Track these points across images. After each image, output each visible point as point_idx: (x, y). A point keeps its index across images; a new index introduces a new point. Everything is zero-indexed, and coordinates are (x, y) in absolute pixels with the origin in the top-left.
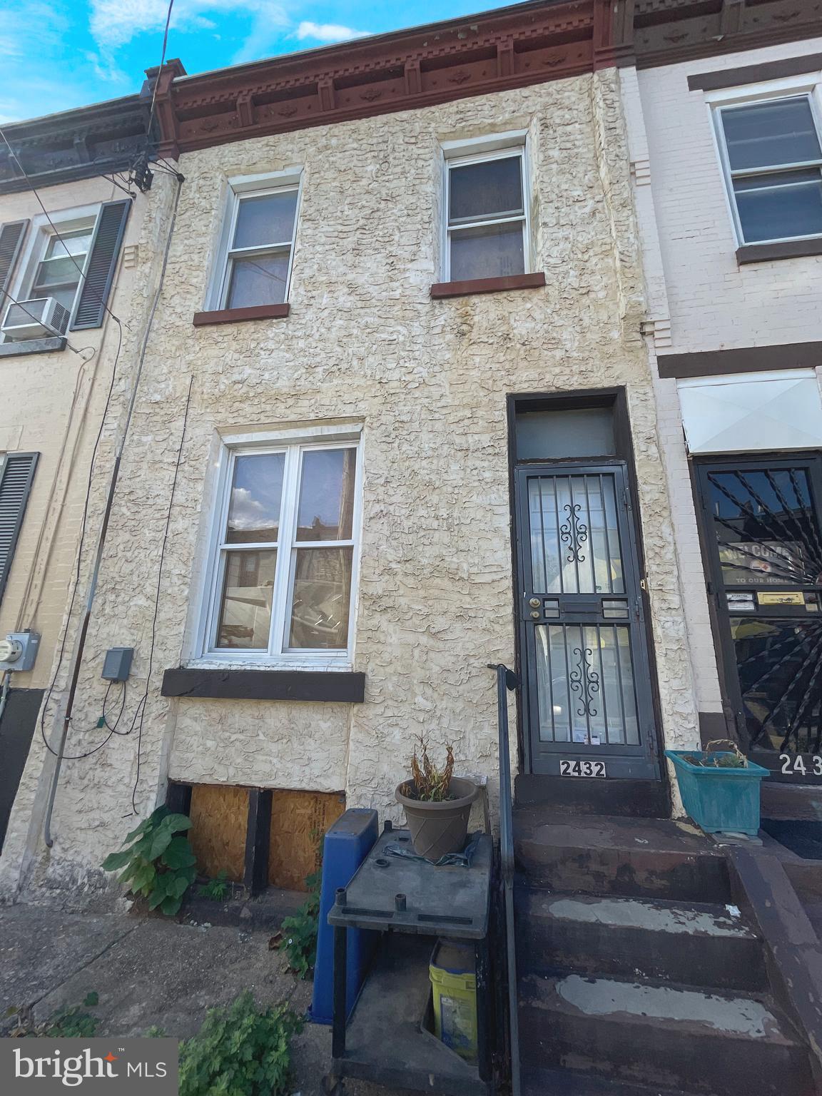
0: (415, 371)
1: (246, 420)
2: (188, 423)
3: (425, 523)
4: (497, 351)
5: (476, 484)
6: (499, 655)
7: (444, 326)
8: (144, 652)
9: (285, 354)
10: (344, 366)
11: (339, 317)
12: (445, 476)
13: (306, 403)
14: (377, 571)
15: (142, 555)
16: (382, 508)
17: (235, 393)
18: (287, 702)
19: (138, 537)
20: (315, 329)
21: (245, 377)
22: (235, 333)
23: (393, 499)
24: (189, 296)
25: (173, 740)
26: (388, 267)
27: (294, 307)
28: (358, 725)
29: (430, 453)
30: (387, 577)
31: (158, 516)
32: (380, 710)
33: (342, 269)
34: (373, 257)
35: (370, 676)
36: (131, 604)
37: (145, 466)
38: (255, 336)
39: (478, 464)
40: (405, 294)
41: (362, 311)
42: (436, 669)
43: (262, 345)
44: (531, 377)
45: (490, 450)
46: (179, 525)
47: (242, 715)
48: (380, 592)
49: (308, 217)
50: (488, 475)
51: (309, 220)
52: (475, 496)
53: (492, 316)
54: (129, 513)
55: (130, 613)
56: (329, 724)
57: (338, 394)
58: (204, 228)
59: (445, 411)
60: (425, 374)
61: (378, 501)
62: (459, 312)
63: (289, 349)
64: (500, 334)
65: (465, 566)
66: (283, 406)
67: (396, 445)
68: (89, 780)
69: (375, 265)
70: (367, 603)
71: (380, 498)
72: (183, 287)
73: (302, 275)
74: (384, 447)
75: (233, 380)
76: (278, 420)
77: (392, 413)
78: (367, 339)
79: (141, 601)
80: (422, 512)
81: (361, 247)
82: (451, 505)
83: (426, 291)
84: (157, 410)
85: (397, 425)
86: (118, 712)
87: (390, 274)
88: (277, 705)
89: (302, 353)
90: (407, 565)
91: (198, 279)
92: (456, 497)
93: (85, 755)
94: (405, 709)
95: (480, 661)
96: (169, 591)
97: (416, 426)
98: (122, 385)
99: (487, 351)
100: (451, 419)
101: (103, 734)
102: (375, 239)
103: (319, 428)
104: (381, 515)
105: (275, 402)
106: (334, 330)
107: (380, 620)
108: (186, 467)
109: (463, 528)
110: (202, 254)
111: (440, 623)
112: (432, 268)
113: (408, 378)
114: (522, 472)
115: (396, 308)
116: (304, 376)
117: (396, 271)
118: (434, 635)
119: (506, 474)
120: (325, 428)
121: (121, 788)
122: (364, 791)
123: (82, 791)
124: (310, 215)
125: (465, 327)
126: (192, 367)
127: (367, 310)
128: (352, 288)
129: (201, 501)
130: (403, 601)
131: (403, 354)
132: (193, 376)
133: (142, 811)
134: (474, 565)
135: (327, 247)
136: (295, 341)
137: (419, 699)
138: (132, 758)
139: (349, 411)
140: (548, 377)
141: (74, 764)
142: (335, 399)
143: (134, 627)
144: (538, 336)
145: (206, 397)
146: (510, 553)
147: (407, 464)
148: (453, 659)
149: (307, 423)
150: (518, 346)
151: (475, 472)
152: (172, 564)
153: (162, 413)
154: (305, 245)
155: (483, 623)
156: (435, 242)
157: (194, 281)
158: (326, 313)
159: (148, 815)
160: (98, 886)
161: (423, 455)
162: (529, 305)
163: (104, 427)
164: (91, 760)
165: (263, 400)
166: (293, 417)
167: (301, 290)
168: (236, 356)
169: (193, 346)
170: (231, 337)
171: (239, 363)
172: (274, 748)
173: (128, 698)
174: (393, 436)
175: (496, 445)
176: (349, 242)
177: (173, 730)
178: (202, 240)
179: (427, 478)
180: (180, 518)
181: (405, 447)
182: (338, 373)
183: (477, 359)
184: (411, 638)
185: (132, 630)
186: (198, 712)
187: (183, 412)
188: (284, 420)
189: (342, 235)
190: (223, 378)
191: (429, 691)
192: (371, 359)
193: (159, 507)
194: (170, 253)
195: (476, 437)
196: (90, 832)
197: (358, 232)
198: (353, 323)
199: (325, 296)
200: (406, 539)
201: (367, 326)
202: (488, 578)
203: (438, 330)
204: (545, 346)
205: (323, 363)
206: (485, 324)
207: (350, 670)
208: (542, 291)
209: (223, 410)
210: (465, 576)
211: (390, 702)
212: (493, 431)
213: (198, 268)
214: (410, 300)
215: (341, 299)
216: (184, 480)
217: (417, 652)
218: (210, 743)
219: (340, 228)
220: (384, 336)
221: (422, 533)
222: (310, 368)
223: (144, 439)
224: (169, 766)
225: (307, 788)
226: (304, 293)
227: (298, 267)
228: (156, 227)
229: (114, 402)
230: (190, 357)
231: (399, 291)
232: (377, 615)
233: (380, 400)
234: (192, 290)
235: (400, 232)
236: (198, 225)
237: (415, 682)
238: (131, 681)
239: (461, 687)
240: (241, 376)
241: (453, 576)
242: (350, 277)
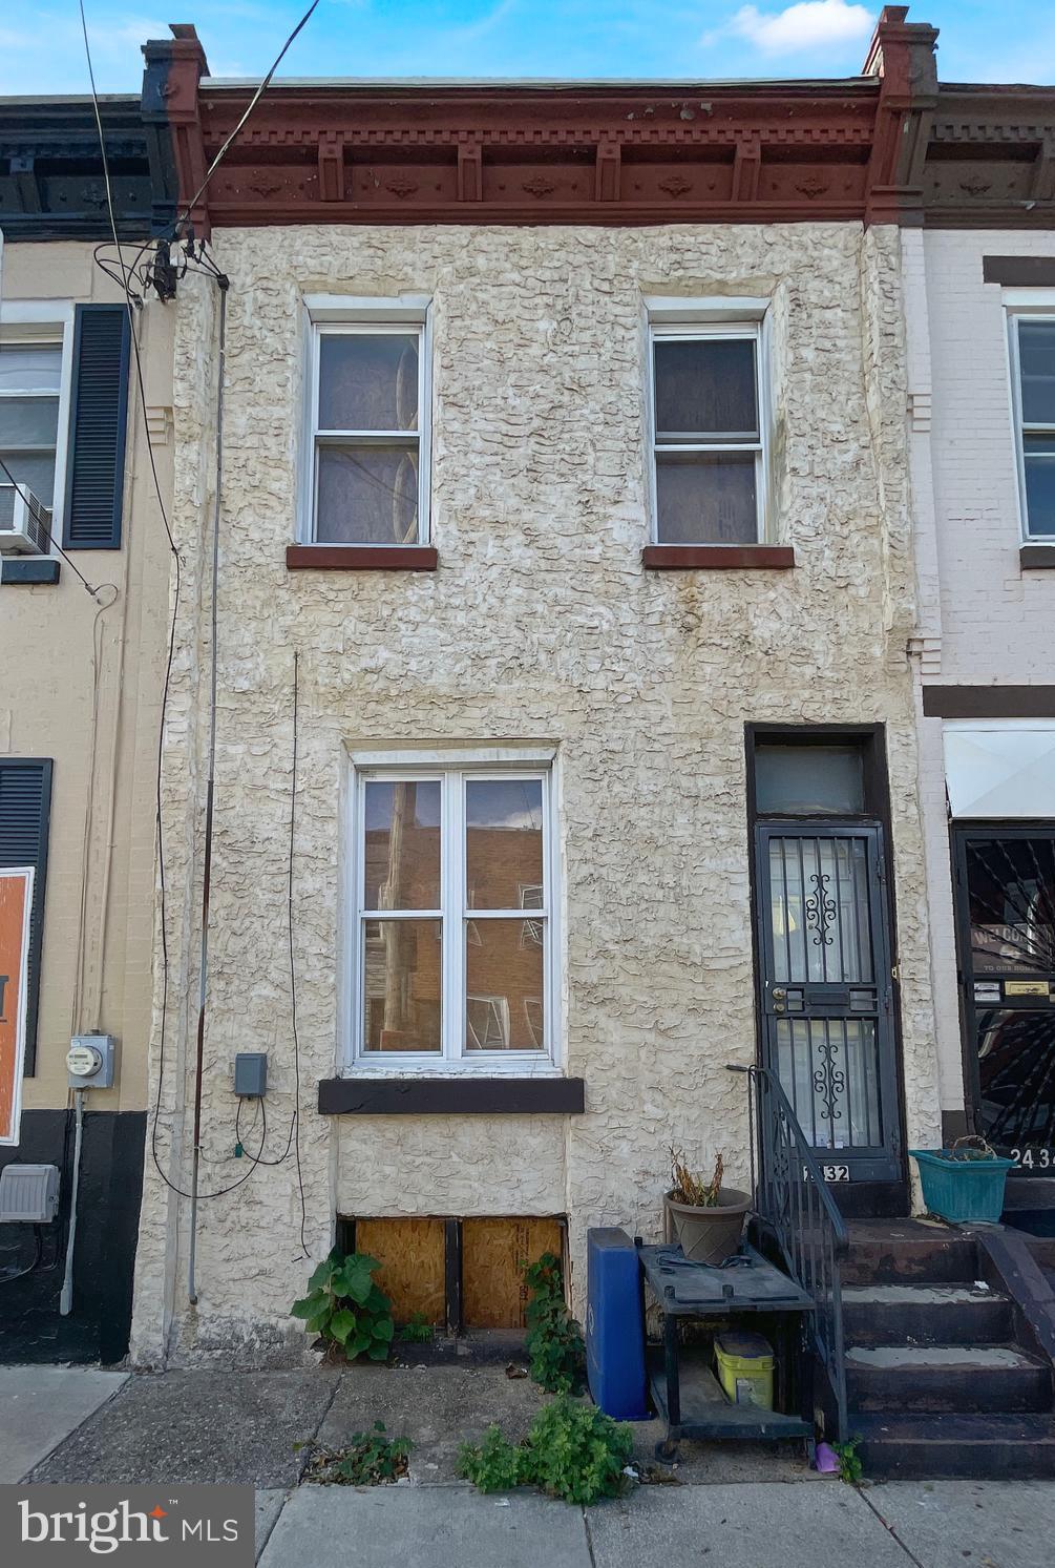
0: (626, 679)
1: (389, 731)
2: (298, 729)
3: (647, 892)
4: (732, 659)
5: (709, 843)
6: (739, 1054)
7: (663, 614)
8: (282, 1056)
9: (438, 632)
10: (527, 660)
11: (514, 582)
12: (670, 832)
13: (476, 713)
14: (590, 954)
15: (257, 925)
16: (592, 871)
17: (369, 688)
18: (485, 1115)
19: (246, 900)
20: (480, 598)
21: (381, 663)
22: (355, 587)
23: (606, 860)
24: (268, 513)
25: (338, 1168)
26: (581, 507)
27: (444, 554)
28: (578, 1140)
29: (651, 798)
30: (602, 961)
31: (273, 869)
32: (603, 1121)
33: (514, 502)
34: (559, 488)
35: (589, 1083)
36: (252, 994)
37: (238, 791)
38: (387, 597)
39: (712, 817)
40: (608, 555)
41: (549, 577)
42: (666, 1072)
43: (400, 614)
44: (775, 701)
45: (725, 799)
46: (309, 883)
47: (426, 1133)
48: (595, 981)
49: (451, 399)
50: (722, 832)
51: (454, 404)
52: (707, 859)
53: (726, 606)
54: (225, 864)
55: (251, 1006)
56: (539, 1139)
57: (522, 702)
58: (278, 390)
59: (667, 740)
60: (639, 684)
61: (586, 861)
62: (683, 594)
63: (444, 624)
64: (736, 634)
65: (697, 948)
66: (442, 714)
67: (604, 784)
68: (233, 1222)
69: (562, 501)
70: (580, 994)
71: (588, 856)
72: (256, 494)
73: (453, 503)
74: (590, 785)
75: (363, 666)
76: (437, 735)
77: (596, 738)
78: (558, 622)
79: (267, 990)
80: (642, 878)
81: (540, 468)
82: (678, 870)
83: (636, 555)
84: (247, 705)
85: (605, 755)
86: (258, 1136)
87: (584, 519)
88: (472, 1119)
89: (464, 634)
90: (627, 945)
91: (280, 483)
92: (684, 859)
93: (221, 1193)
94: (632, 1119)
95: (717, 1061)
96: (308, 977)
97: (630, 759)
98: (183, 661)
99: (720, 658)
100: (676, 752)
101: (241, 1167)
102: (558, 457)
103: (494, 750)
104: (591, 879)
105: (430, 707)
106: (509, 601)
107: (598, 1015)
108: (306, 799)
109: (694, 900)
110: (282, 439)
111: (670, 1018)
112: (643, 520)
113: (617, 687)
114: (762, 830)
115: (596, 577)
116: (469, 670)
117: (593, 517)
118: (663, 1032)
119: (745, 833)
120: (503, 751)
121: (280, 1228)
122: (591, 1211)
123: (226, 1235)
124: (455, 395)
125: (690, 619)
126: (291, 636)
127: (554, 575)
128: (531, 536)
129: (335, 850)
130: (624, 992)
131: (610, 650)
132: (296, 656)
133: (315, 1254)
134: (708, 947)
135: (489, 459)
136: (450, 613)
137: (648, 1107)
138: (289, 1191)
139: (538, 730)
140: (796, 703)
141: (206, 1205)
142: (517, 710)
143: (261, 1025)
144: (785, 642)
145: (322, 690)
146: (750, 933)
147: (621, 811)
148: (687, 1060)
149: (479, 742)
150: (760, 655)
151: (707, 827)
152: (304, 938)
153: (255, 709)
154: (452, 449)
155: (720, 1018)
156: (645, 476)
157: (275, 486)
158: (494, 573)
159: (324, 1257)
160: (273, 1340)
161: (642, 800)
162: (772, 595)
163: (166, 727)
164: (231, 1198)
165: (413, 702)
166: (458, 733)
167: (453, 527)
168: (362, 627)
169: (289, 601)
170: (349, 594)
171: (368, 640)
172: (473, 1170)
173: (268, 1118)
174: (601, 771)
175: (732, 792)
176: (521, 455)
177: (337, 1156)
178: (278, 411)
179: (647, 832)
180: (307, 874)
181: (617, 788)
182: (518, 672)
183: (708, 669)
184: (636, 1036)
185: (259, 1030)
186: (366, 1132)
187: (290, 712)
188: (446, 736)
189: (508, 441)
190: (345, 663)
191: (659, 1097)
192: (564, 654)
193: (272, 857)
194: (225, 429)
195: (708, 780)
196: (248, 1283)
197: (533, 440)
198: (536, 594)
199: (491, 543)
200: (622, 913)
201: (556, 602)
202: (724, 964)
203: (654, 619)
204: (793, 659)
205: (498, 652)
206: (717, 618)
207: (561, 1076)
208: (789, 575)
209: (352, 714)
210: (698, 961)
211: (614, 1112)
212: (729, 773)
213: (279, 463)
214: (615, 567)
215: (516, 552)
216: (306, 818)
217: (643, 1054)
218: (388, 1170)
219: (505, 428)
220: (581, 620)
221: (644, 906)
222: (478, 659)
223: (232, 750)
224: (337, 1199)
225: (519, 1213)
226: (456, 533)
227: (445, 488)
228: (200, 378)
229: (176, 688)
230: (288, 620)
231: (598, 550)
232: (593, 1009)
233: (579, 717)
234: (273, 502)
235: (596, 451)
236: (266, 380)
237: (643, 1087)
238: (269, 1097)
239: (696, 1093)
240: (375, 660)
241: (684, 961)
242: (527, 516)
